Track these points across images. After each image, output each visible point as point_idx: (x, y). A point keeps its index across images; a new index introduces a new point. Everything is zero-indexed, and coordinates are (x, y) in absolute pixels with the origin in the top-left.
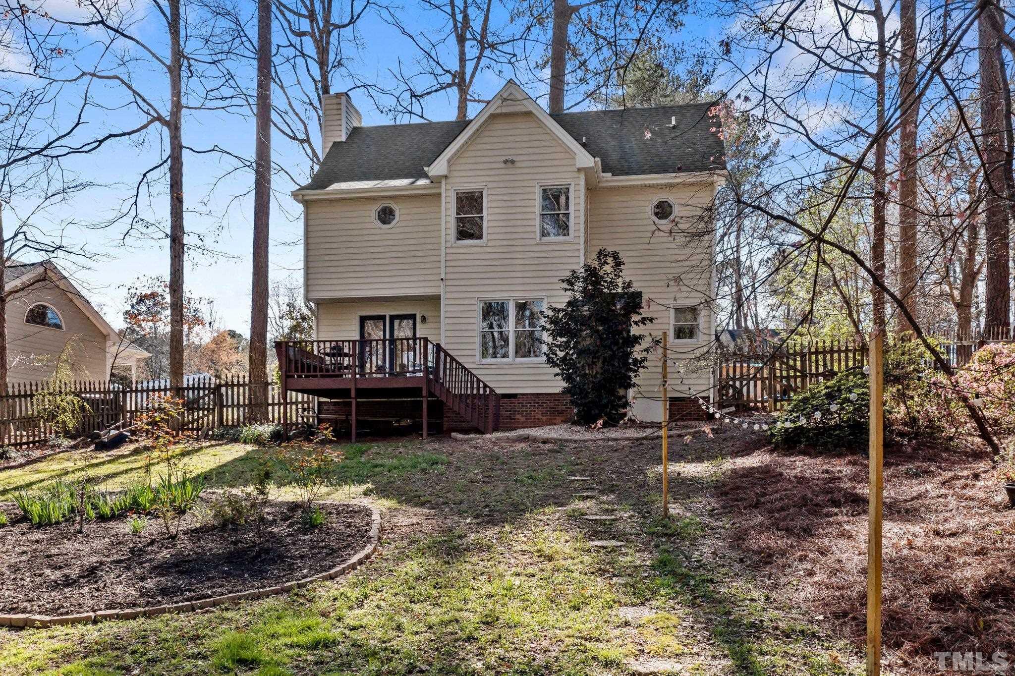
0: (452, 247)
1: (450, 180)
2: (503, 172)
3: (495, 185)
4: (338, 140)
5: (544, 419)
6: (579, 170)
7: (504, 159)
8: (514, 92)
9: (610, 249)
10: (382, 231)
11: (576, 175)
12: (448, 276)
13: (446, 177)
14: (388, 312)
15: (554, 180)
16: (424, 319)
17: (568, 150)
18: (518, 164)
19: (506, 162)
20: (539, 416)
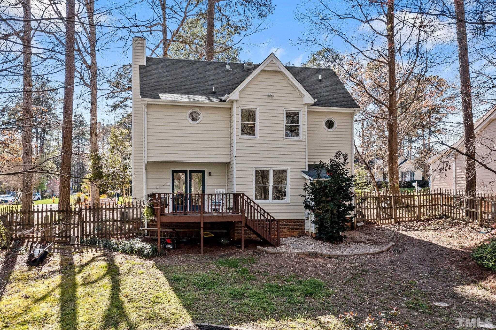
0: (239, 139)
1: (239, 102)
2: (266, 101)
3: (263, 107)
4: (142, 64)
5: (288, 233)
6: (305, 104)
7: (268, 94)
8: (274, 60)
9: (343, 152)
10: (192, 125)
11: (303, 106)
12: (238, 155)
13: (237, 100)
14: (188, 169)
15: (293, 108)
16: (210, 174)
17: (300, 93)
18: (274, 98)
19: (269, 96)
20: (286, 231)
